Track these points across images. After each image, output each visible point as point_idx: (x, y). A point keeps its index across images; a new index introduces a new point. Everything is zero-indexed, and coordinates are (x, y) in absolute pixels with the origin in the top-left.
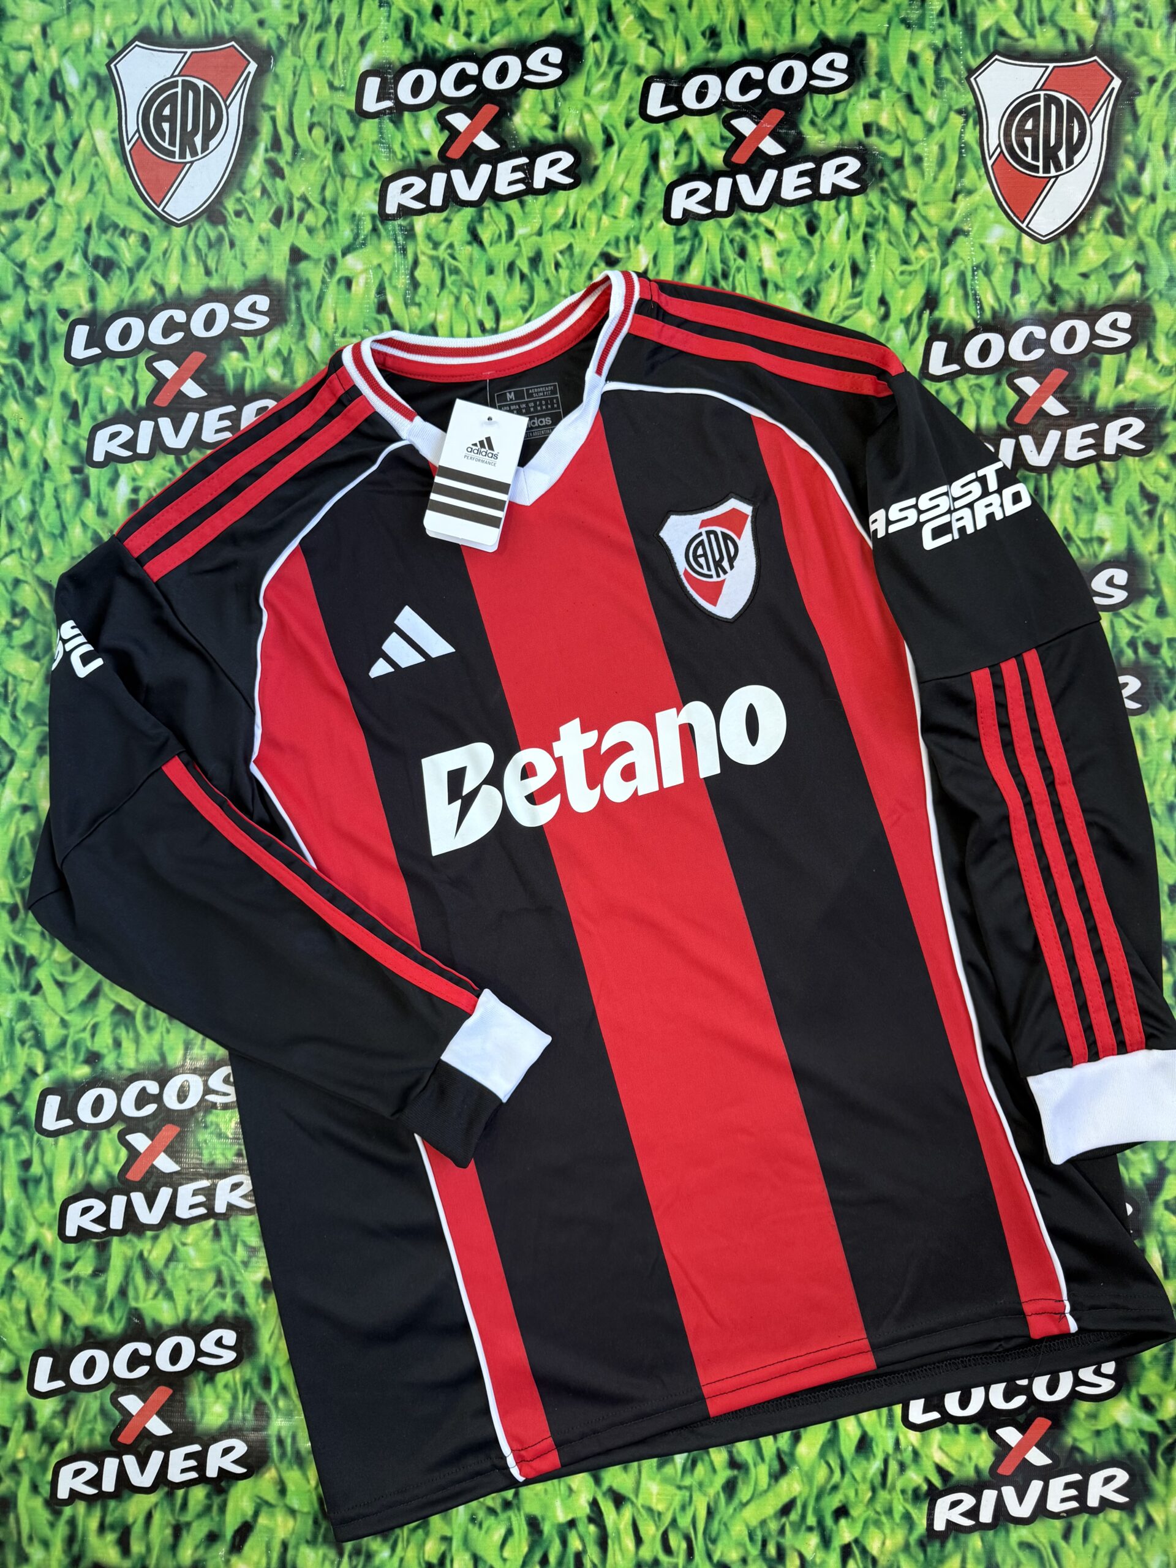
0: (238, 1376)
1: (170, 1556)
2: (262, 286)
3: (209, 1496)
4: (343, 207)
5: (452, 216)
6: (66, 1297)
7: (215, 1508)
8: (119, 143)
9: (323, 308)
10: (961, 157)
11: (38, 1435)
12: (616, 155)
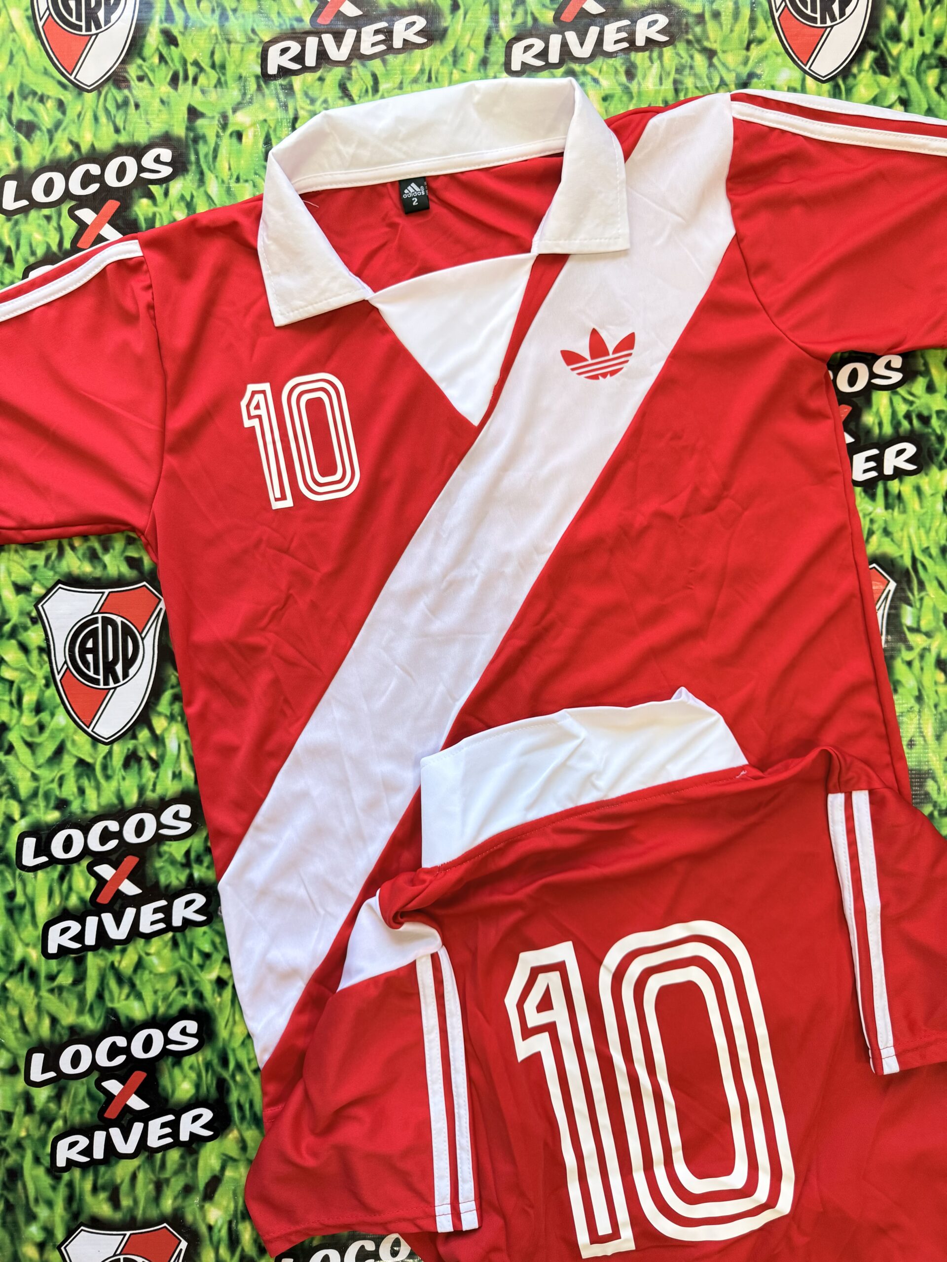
0: (200, 1059)
1: (154, 1206)
2: (166, 140)
3: (182, 1157)
4: (231, 69)
5: (325, 74)
6: (52, 1003)
7: (189, 1166)
8: (33, 19)
9: (219, 159)
10: (752, 10)
11: (37, 1117)
12: (462, 17)
